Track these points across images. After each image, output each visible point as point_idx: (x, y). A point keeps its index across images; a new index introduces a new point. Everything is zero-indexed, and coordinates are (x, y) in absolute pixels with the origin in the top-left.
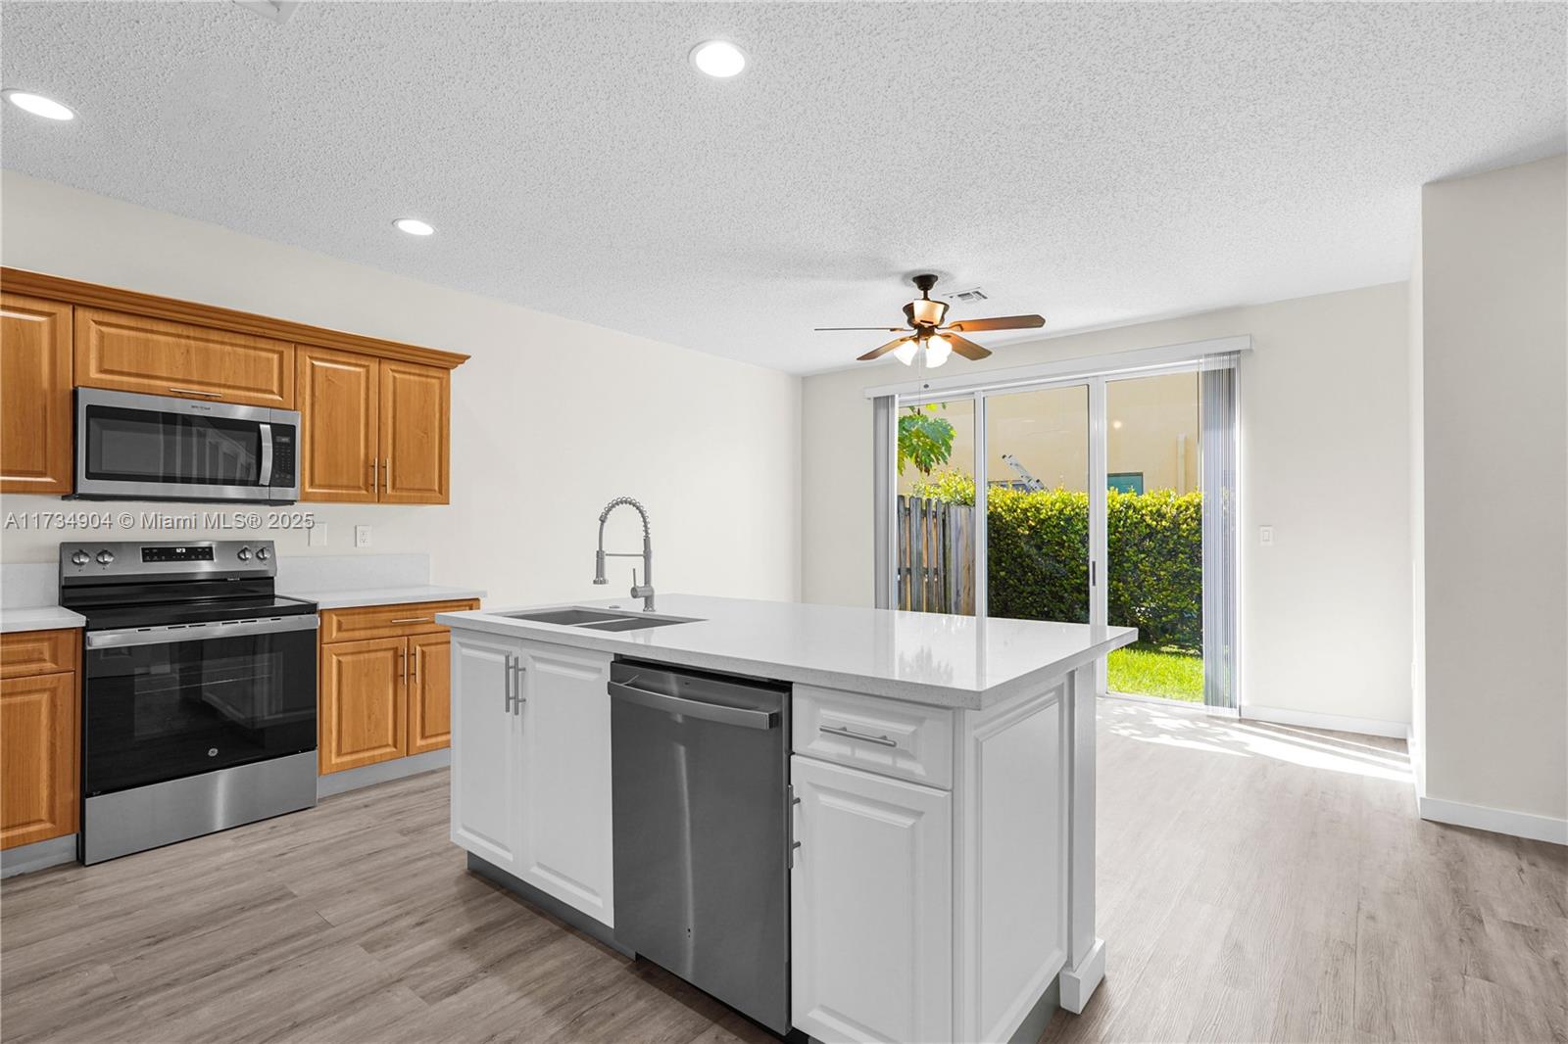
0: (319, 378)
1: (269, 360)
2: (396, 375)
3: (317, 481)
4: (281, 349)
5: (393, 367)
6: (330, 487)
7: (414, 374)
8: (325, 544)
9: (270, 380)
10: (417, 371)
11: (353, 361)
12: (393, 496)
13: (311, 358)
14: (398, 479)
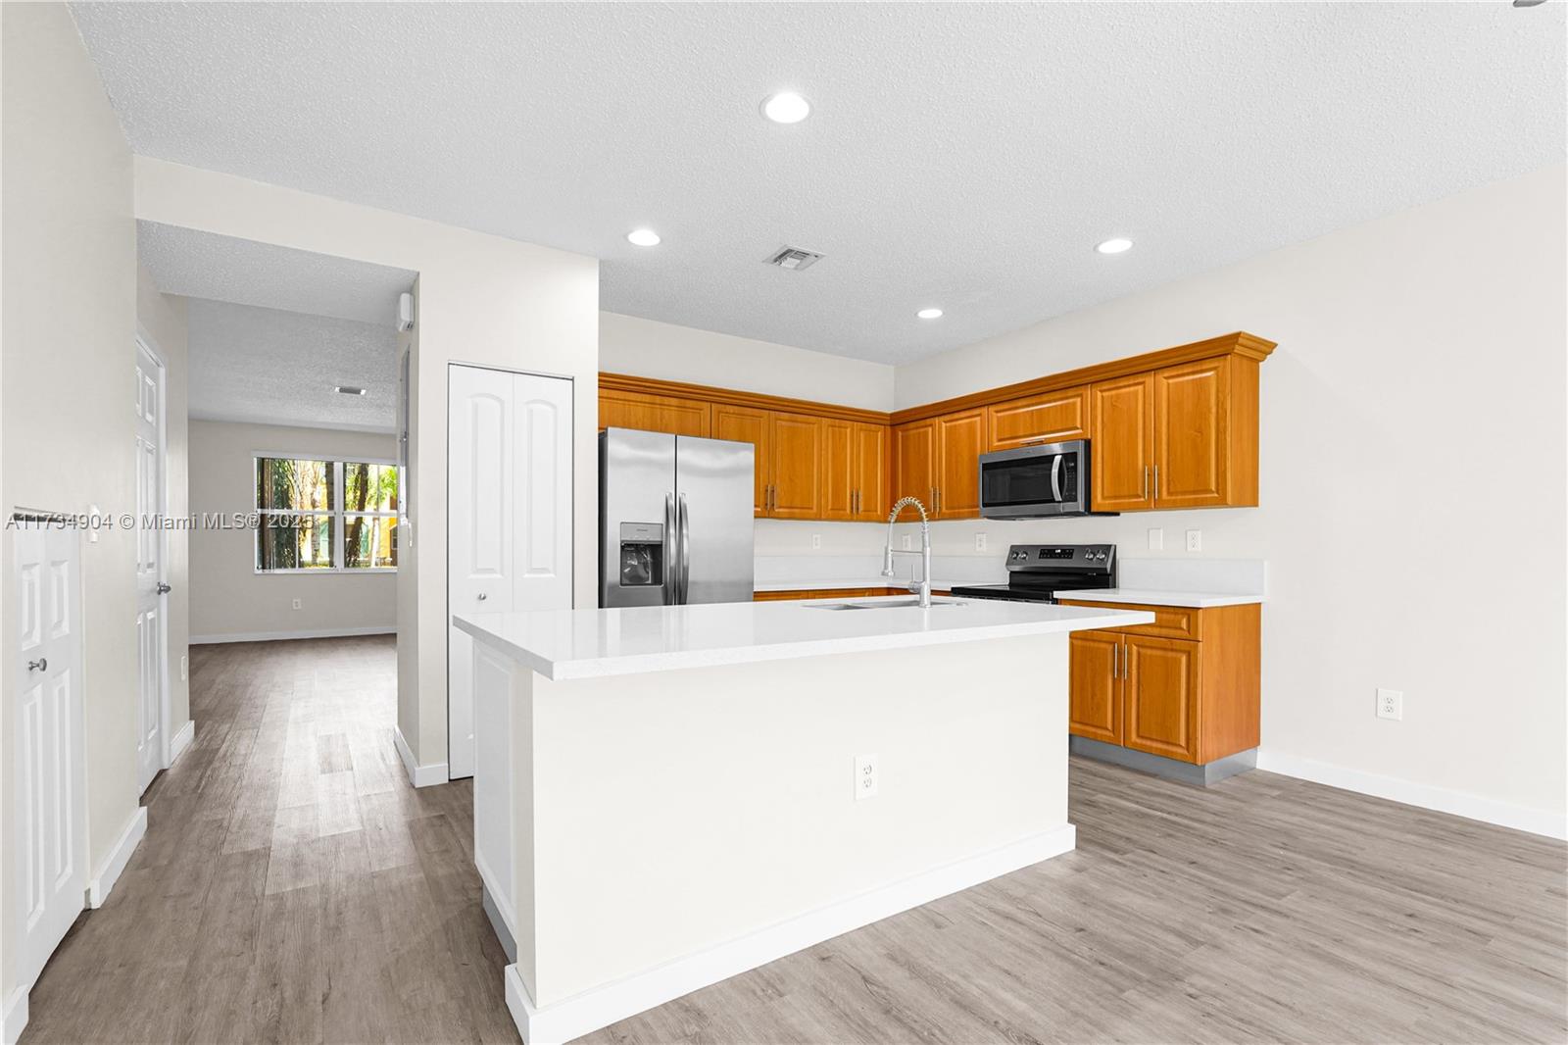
0: (1107, 405)
1: (1074, 404)
2: (1171, 381)
3: (1106, 494)
4: (1080, 392)
5: (1166, 375)
6: (1116, 497)
7: (1188, 374)
8: (1162, 548)
9: (1075, 419)
10: (1190, 370)
11: (1131, 382)
12: (1169, 501)
13: (1101, 391)
14: (1172, 483)
